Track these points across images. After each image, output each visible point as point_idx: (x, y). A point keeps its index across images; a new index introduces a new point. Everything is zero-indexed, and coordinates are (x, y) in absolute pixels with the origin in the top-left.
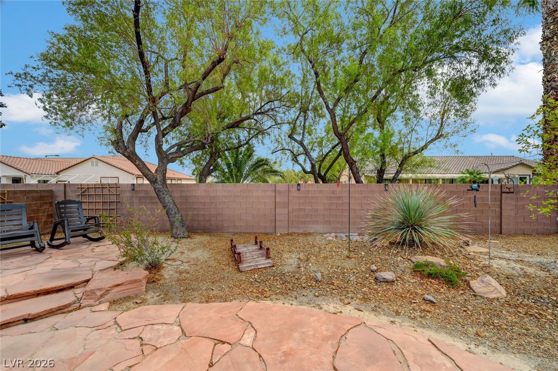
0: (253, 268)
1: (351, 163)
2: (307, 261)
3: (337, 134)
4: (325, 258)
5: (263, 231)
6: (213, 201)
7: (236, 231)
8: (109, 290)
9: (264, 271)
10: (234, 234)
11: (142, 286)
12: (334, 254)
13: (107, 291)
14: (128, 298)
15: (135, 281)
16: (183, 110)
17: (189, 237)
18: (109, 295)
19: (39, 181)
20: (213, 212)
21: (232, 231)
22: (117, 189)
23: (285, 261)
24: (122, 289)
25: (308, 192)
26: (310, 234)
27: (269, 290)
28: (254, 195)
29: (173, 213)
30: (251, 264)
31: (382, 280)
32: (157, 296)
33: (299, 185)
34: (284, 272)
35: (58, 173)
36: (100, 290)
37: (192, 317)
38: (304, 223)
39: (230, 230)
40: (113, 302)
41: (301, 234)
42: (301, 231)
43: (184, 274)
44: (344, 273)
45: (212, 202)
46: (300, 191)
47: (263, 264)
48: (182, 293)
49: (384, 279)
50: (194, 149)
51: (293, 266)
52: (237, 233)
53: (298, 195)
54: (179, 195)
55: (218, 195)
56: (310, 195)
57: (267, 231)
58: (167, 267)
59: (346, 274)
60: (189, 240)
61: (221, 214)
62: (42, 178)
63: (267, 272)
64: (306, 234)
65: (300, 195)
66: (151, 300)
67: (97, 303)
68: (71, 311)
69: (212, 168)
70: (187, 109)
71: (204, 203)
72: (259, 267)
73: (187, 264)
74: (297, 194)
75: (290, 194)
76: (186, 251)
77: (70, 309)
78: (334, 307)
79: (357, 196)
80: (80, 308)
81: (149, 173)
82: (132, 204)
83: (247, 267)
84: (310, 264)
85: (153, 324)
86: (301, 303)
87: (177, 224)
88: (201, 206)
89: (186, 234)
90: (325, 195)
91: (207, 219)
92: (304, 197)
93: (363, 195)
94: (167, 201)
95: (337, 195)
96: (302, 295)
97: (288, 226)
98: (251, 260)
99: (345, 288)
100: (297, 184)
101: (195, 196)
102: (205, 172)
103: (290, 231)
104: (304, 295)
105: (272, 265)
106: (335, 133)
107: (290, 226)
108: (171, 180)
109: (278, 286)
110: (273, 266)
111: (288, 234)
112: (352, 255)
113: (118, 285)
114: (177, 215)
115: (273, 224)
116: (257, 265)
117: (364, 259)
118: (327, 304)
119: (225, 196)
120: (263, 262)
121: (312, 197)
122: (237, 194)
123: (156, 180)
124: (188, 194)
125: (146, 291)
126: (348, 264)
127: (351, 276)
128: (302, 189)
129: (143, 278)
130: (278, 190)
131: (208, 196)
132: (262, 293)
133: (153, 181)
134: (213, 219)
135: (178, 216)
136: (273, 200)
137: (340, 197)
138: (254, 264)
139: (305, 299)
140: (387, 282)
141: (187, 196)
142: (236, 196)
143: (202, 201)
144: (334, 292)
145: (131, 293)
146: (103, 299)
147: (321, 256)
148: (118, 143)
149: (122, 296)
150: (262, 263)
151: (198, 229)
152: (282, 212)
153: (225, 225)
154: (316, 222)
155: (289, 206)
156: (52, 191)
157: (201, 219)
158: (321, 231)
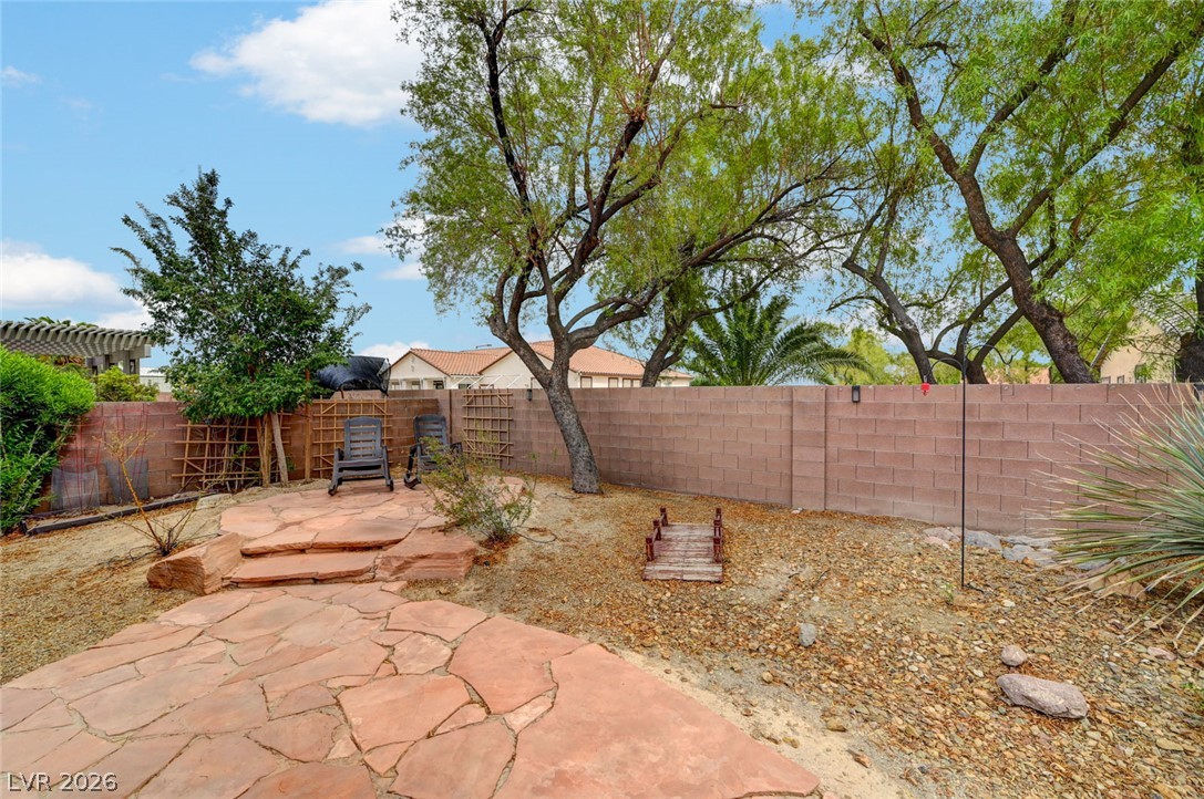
0: (672, 576)
1: (1044, 320)
2: (813, 588)
3: (987, 237)
4: (869, 591)
5: (761, 498)
6: (657, 424)
7: (701, 492)
8: (410, 562)
9: (693, 589)
10: (695, 499)
11: (458, 567)
12: (903, 586)
13: (407, 562)
14: (435, 582)
15: (449, 556)
16: (583, 245)
17: (600, 493)
18: (410, 570)
19: (460, 386)
20: (656, 448)
21: (692, 491)
22: (511, 398)
23: (755, 577)
24: (429, 565)
25: (885, 407)
26: (886, 520)
27: (664, 633)
28: (740, 412)
29: (574, 443)
30: (671, 568)
31: (1022, 703)
32: (475, 590)
33: (856, 389)
34: (733, 602)
35: (480, 373)
36: (397, 558)
37: (483, 640)
38: (873, 489)
39: (689, 489)
40: (414, 583)
41: (863, 517)
42: (862, 510)
43: (542, 562)
44: (900, 645)
45: (655, 427)
46: (861, 406)
47: (698, 573)
48: (512, 594)
49: (1028, 698)
50: (619, 319)
51: (767, 593)
52: (702, 497)
53: (853, 416)
54: (597, 409)
55: (664, 411)
56: (890, 416)
57: (771, 500)
58: (522, 543)
59: (904, 650)
60: (598, 499)
61: (672, 453)
62: (462, 381)
63: (698, 592)
64: (872, 521)
65: (861, 416)
66: (463, 593)
67: (393, 578)
68: (361, 582)
69: (669, 354)
70: (590, 241)
71: (639, 428)
72: (685, 577)
73: (561, 544)
74: (853, 413)
75: (830, 413)
76: (576, 520)
77: (362, 578)
78: (788, 725)
79: (1058, 421)
80: (373, 580)
81: (540, 369)
82: (528, 423)
83: (660, 571)
84: (816, 599)
85: (425, 634)
86: (710, 686)
87: (581, 465)
88: (634, 434)
89: (595, 487)
90: (938, 416)
91: (645, 460)
92: (871, 420)
93: (1085, 421)
94: (566, 422)
95: (983, 419)
96: (728, 667)
97: (825, 494)
98: (677, 559)
99: (872, 685)
100: (850, 386)
101: (623, 413)
102: (655, 364)
103: (832, 507)
104: (732, 668)
105: (717, 579)
106: (979, 237)
107: (830, 492)
108: (632, 380)
109: (694, 630)
110: (719, 582)
111: (823, 514)
112: (970, 600)
113: (423, 557)
114: (581, 449)
115: (785, 485)
116: (683, 572)
117: (1002, 621)
118: (775, 710)
119: (679, 415)
120: (703, 568)
121: (898, 422)
122: (703, 411)
123: (551, 381)
124: (611, 410)
125: (467, 577)
126: (936, 624)
127: (919, 658)
128: (866, 399)
129: (462, 553)
130: (800, 403)
131: (647, 414)
132: (642, 635)
133: (547, 385)
134: (657, 461)
135: (584, 451)
136: (785, 426)
137: (996, 424)
138: (677, 569)
139: (728, 679)
140: (1039, 712)
141: (610, 413)
142: (702, 415)
143: (637, 423)
144: (824, 686)
145: (442, 574)
146: (401, 575)
147: (860, 584)
148: (495, 321)
149: (429, 576)
150: (699, 569)
151: (628, 479)
152: (808, 458)
153: (680, 477)
154: (908, 491)
155: (829, 444)
156: (436, 401)
157: (634, 459)
158: (926, 516)
